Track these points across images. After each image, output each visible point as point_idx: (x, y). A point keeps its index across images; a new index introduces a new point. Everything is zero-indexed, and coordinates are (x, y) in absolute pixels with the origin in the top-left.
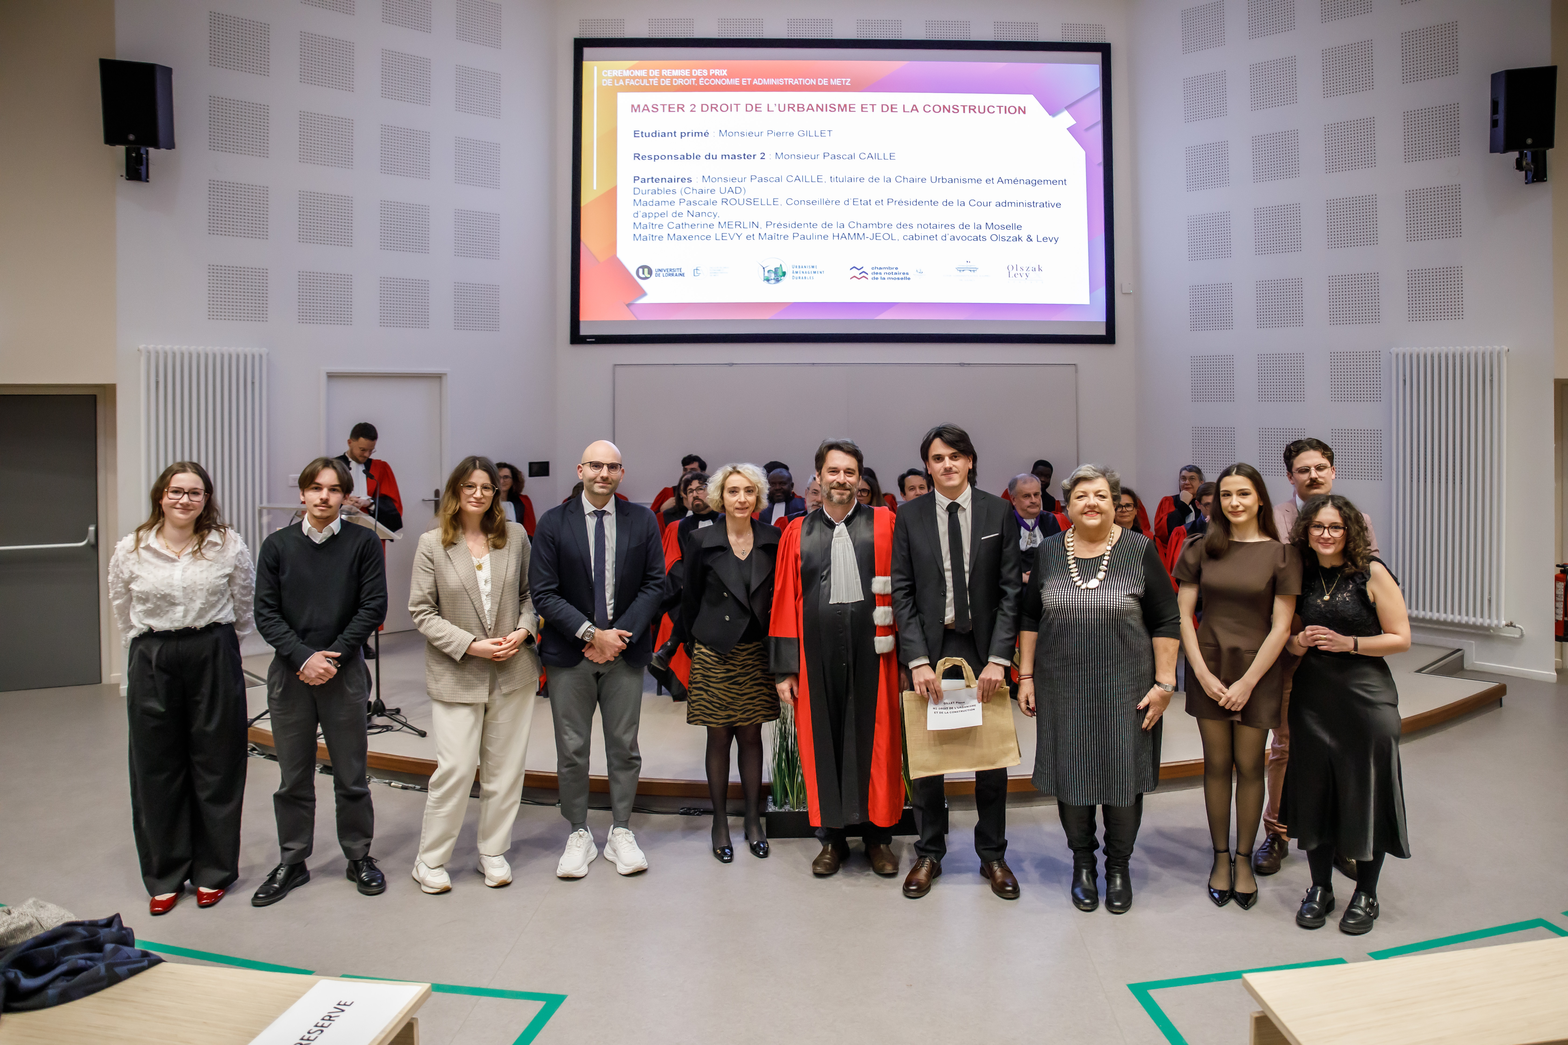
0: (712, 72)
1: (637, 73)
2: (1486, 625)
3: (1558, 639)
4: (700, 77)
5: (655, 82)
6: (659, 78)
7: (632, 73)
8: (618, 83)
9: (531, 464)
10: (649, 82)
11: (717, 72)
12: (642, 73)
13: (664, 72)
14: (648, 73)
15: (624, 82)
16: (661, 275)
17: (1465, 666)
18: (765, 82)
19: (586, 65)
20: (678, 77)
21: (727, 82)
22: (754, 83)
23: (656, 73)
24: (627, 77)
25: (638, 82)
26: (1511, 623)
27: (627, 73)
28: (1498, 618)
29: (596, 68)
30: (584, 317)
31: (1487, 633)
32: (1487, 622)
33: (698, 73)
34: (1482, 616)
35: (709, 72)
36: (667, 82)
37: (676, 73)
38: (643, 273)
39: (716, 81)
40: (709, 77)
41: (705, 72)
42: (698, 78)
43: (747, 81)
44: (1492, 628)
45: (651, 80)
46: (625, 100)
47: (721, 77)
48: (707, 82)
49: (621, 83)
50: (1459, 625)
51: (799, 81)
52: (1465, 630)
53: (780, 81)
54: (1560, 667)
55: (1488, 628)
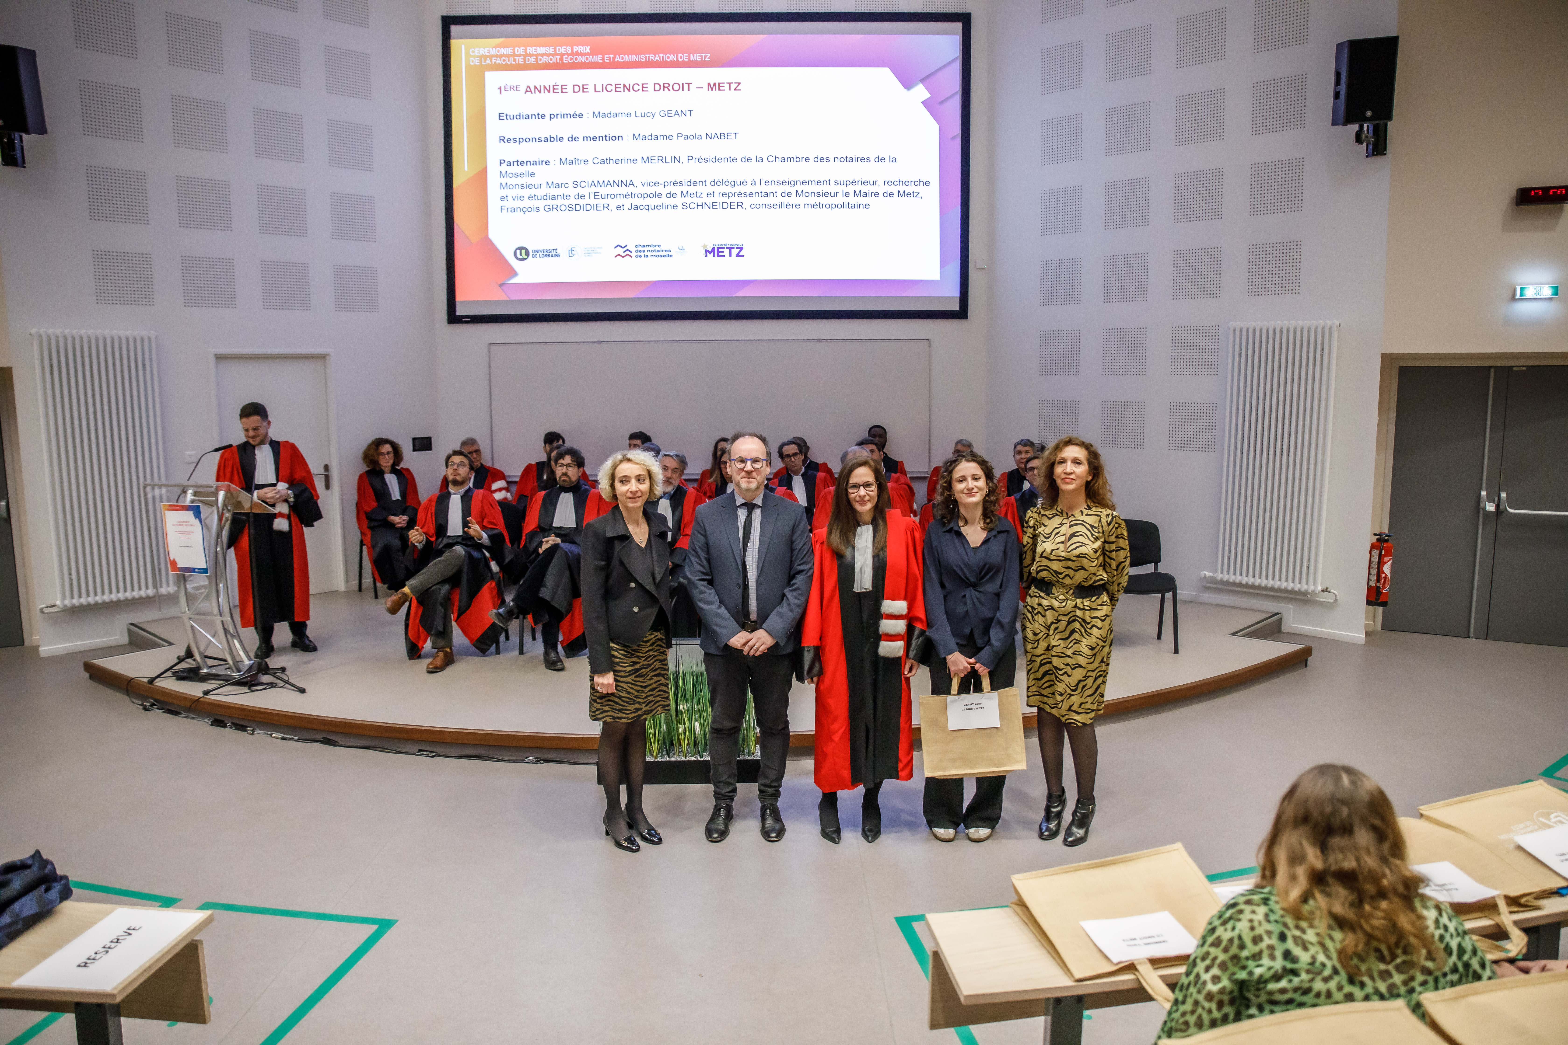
0: (575, 49)
1: (504, 51)
2: (1303, 590)
3: (1371, 603)
4: (564, 55)
5: (521, 60)
6: (525, 56)
7: (498, 51)
8: (485, 61)
9: (414, 439)
10: (515, 60)
11: (580, 49)
12: (508, 51)
13: (530, 50)
14: (514, 50)
15: (491, 61)
16: (538, 256)
17: (1282, 629)
18: (627, 58)
19: (454, 43)
20: (542, 55)
21: (591, 59)
22: (616, 59)
23: (521, 51)
24: (494, 56)
25: (504, 60)
26: (1327, 589)
27: (494, 52)
28: (1315, 584)
29: (463, 47)
30: (459, 298)
31: (1304, 598)
32: (1304, 587)
33: (562, 50)
34: (1300, 582)
35: (572, 49)
36: (532, 60)
37: (541, 50)
38: (521, 255)
39: (581, 59)
40: (573, 54)
41: (569, 48)
42: (562, 55)
43: (610, 58)
44: (1309, 593)
45: (517, 58)
46: (493, 80)
47: (585, 54)
49: (488, 61)
50: (1279, 590)
51: (660, 57)
52: (1284, 595)
53: (641, 58)
54: (1371, 629)
55: (1306, 593)
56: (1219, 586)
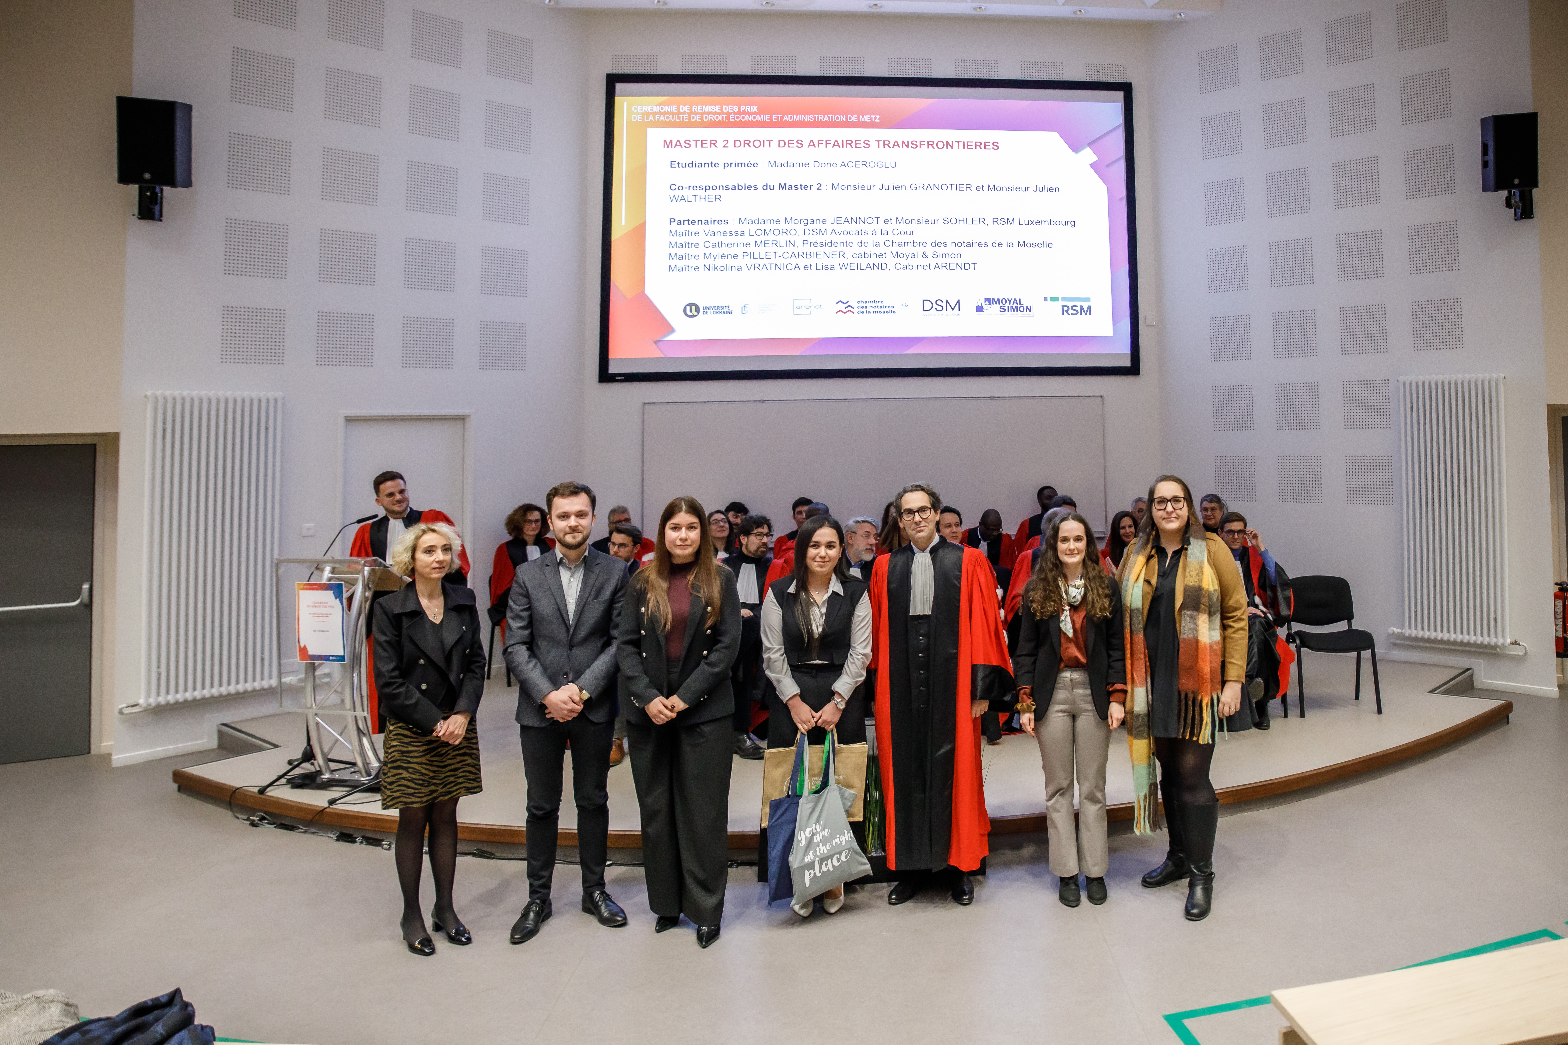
0: (742, 108)
1: (667, 108)
2: (1493, 643)
3: (1559, 655)
4: (731, 113)
5: (685, 118)
6: (690, 114)
7: (662, 109)
8: (647, 119)
10: (679, 118)
11: (747, 108)
12: (672, 109)
13: (694, 108)
14: (678, 108)
15: (654, 118)
17: (1475, 685)
18: (795, 118)
19: (618, 100)
20: (708, 113)
21: (758, 118)
22: (785, 119)
23: (686, 109)
24: (657, 113)
25: (668, 118)
26: (1516, 641)
27: (657, 109)
28: (1503, 637)
29: (625, 103)
30: (612, 355)
31: (1493, 652)
32: (1493, 641)
33: (729, 108)
34: (1489, 636)
35: (739, 109)
36: (697, 118)
37: (706, 109)
39: (747, 118)
40: (739, 113)
41: (736, 108)
42: (728, 114)
43: (778, 117)
44: (1498, 647)
45: (681, 116)
46: (655, 136)
47: (752, 113)
48: (738, 118)
49: (651, 118)
50: (1468, 644)
51: (829, 117)
52: (1474, 649)
53: (810, 118)
54: (1561, 683)
55: (1495, 647)
56: (1408, 643)
